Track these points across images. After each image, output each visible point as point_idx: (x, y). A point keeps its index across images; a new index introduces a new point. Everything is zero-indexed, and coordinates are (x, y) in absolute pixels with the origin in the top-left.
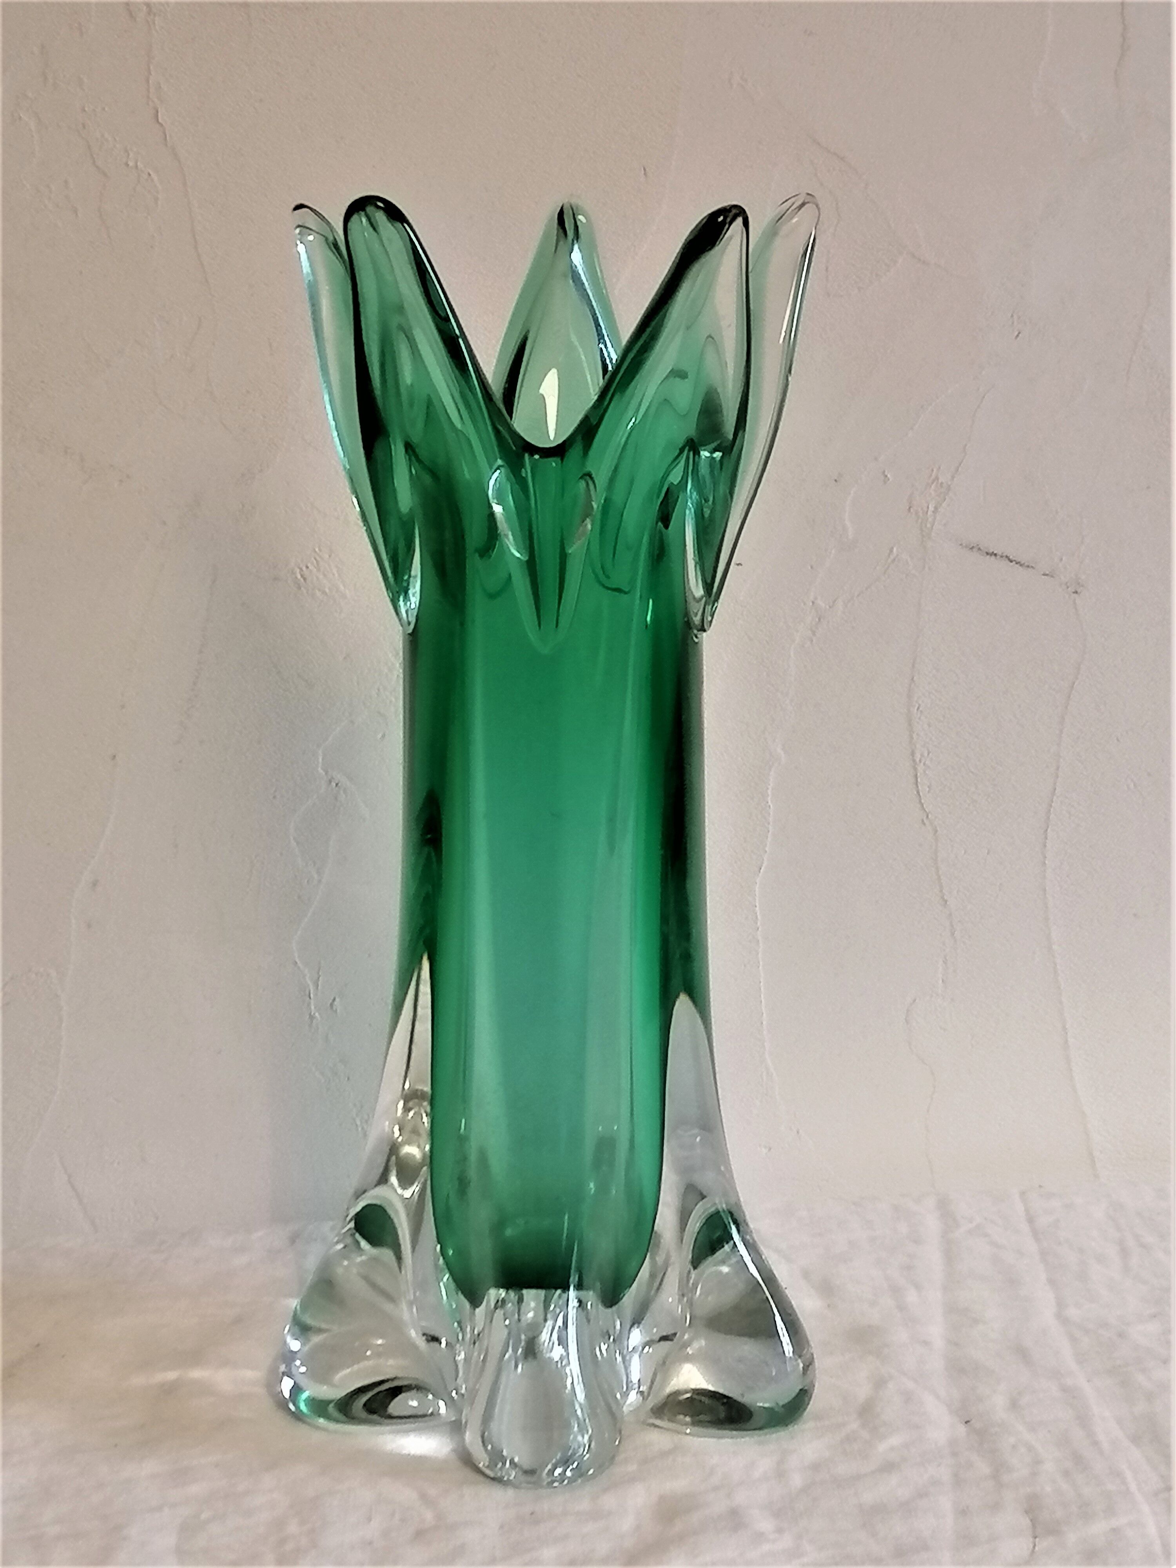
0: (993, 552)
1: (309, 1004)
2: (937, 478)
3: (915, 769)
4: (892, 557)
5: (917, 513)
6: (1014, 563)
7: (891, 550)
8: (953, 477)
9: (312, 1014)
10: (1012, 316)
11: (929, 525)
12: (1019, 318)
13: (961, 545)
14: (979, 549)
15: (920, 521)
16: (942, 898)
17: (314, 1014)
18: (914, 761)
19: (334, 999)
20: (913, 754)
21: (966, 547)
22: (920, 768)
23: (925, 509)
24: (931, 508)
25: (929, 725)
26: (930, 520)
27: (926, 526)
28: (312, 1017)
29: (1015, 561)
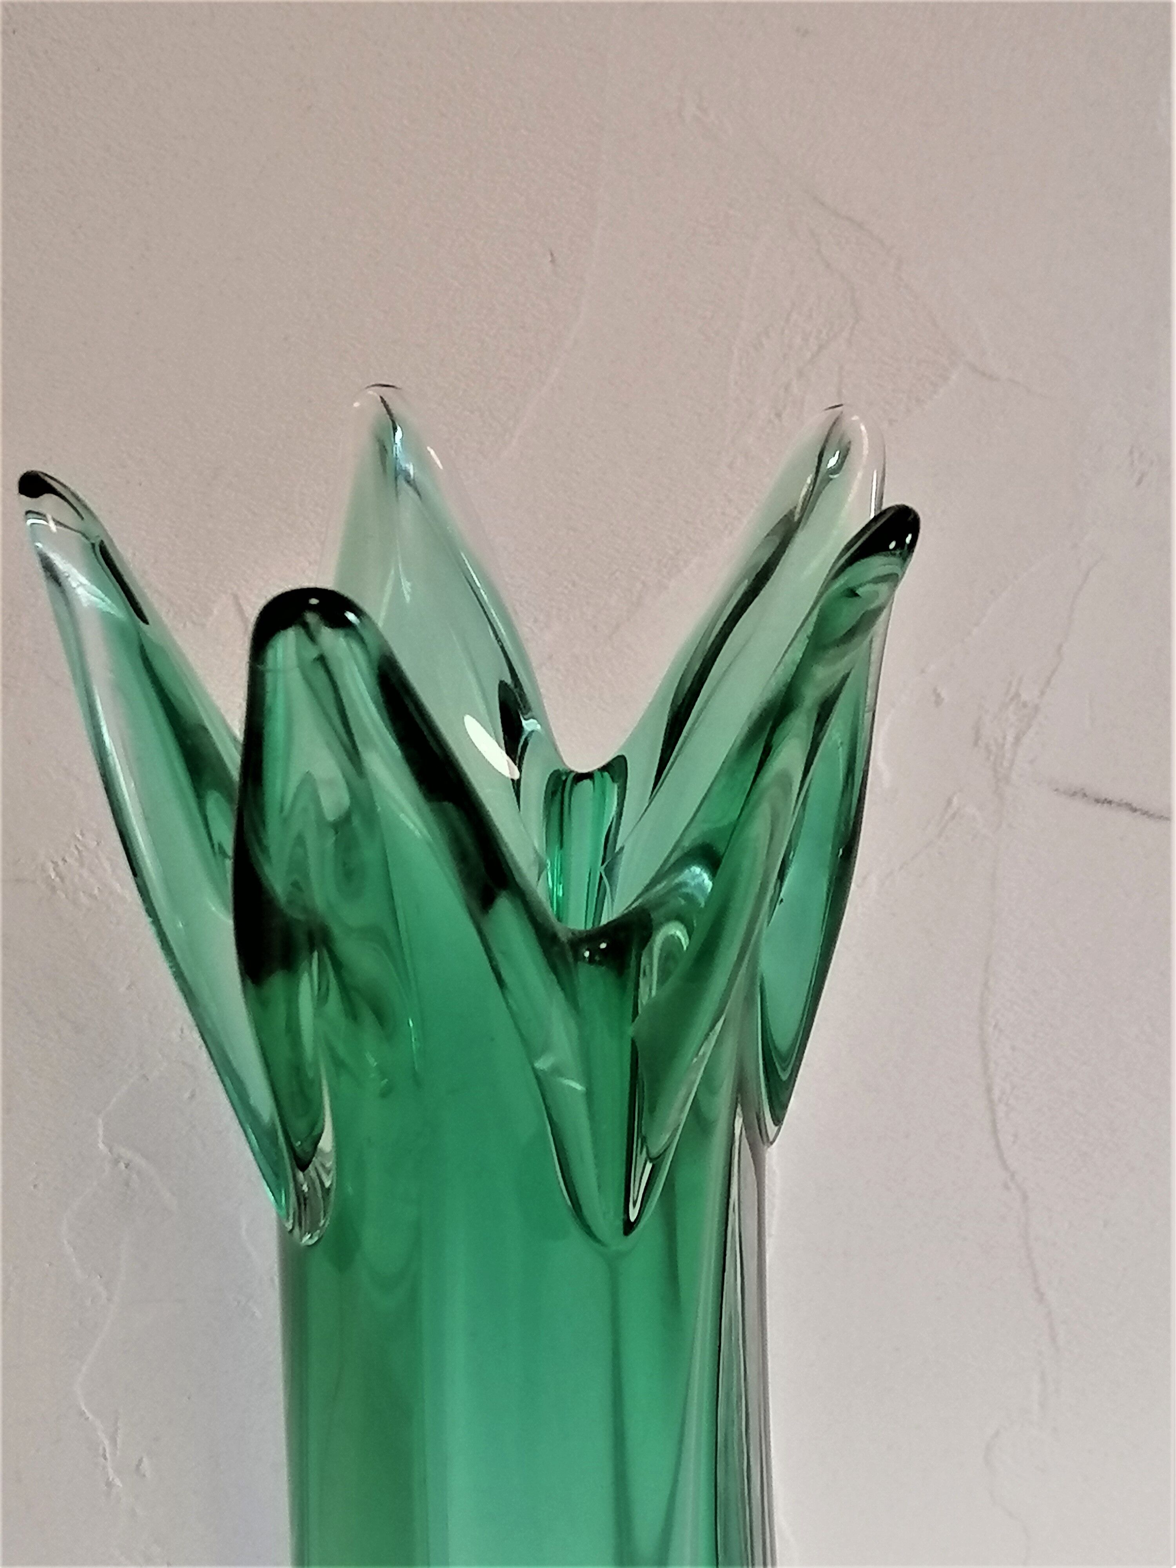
0: (1106, 799)
1: (104, 1467)
2: (1017, 695)
3: (993, 1111)
4: (951, 812)
5: (987, 746)
6: (1138, 813)
7: (949, 802)
8: (1043, 693)
9: (111, 1479)
10: (1131, 452)
11: (1006, 764)
12: (1142, 454)
13: (1057, 790)
14: (1085, 795)
15: (992, 758)
16: (1037, 1290)
17: (113, 1479)
18: (991, 1101)
19: (140, 1461)
20: (989, 1090)
21: (1065, 793)
22: (1001, 1109)
23: (1000, 740)
24: (1010, 739)
25: (1013, 1048)
26: (1008, 755)
27: (1001, 764)
28: (109, 1484)
29: (1140, 810)
